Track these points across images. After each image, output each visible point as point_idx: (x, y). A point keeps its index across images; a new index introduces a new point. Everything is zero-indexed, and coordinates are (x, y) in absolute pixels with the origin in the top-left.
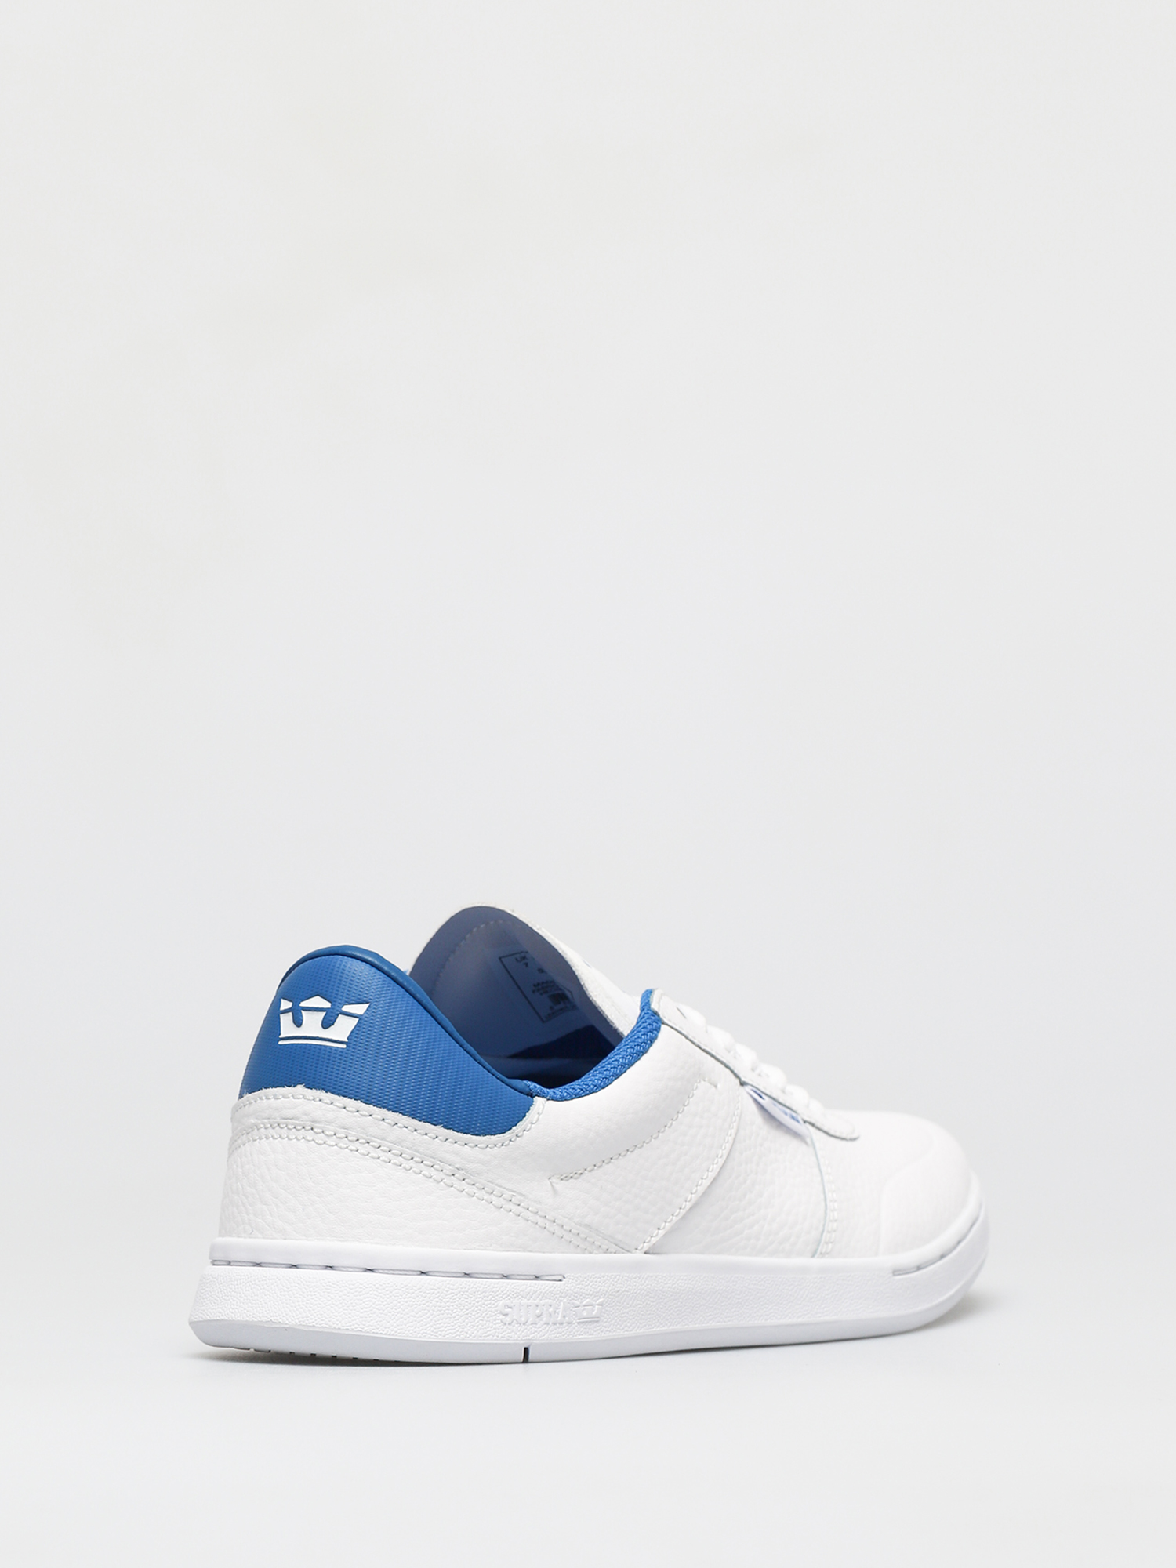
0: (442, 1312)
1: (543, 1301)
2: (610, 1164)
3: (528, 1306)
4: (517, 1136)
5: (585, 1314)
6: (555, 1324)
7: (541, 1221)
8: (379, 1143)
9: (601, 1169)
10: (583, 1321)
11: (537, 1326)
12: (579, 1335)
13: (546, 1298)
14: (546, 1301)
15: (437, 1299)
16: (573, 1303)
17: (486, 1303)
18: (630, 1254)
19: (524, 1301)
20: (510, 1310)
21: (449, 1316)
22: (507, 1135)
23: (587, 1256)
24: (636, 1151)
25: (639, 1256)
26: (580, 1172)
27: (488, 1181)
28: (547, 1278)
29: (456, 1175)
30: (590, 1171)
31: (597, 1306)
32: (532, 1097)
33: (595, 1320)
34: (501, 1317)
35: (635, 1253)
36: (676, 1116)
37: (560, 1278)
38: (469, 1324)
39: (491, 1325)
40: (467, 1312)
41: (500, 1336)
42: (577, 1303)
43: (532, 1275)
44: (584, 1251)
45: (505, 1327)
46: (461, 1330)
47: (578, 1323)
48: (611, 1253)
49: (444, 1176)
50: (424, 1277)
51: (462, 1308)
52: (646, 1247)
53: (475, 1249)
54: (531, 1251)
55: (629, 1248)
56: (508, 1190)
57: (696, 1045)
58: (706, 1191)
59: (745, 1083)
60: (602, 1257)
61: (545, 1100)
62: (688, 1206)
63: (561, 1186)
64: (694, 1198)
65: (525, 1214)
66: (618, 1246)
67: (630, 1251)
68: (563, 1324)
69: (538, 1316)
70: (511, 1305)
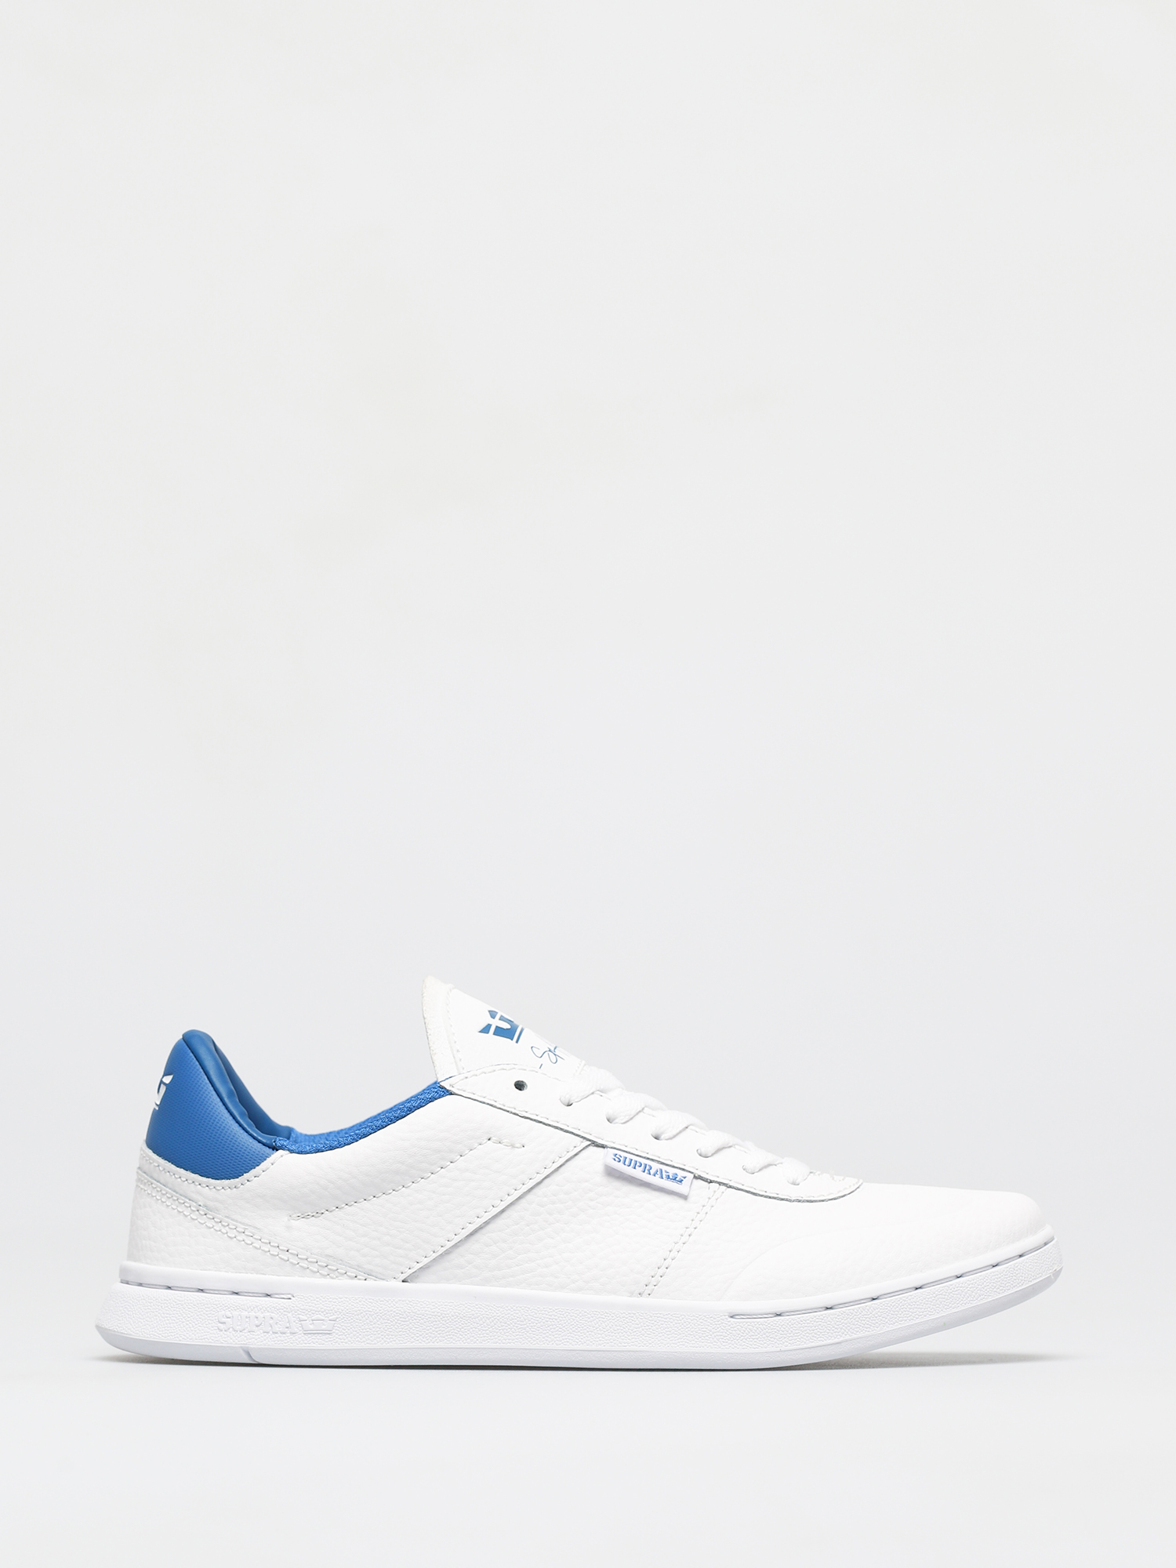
1: (265, 1314)
3: (247, 1317)
4: (248, 1180)
5: (312, 1327)
6: (274, 1333)
7: (275, 1251)
9: (342, 1210)
10: (307, 1333)
11: (255, 1334)
12: (304, 1343)
13: (269, 1312)
14: (268, 1314)
16: (299, 1319)
18: (384, 1282)
19: (245, 1313)
20: (229, 1319)
22: (238, 1180)
23: (327, 1281)
24: (382, 1197)
25: (396, 1284)
26: (321, 1212)
27: (226, 1217)
28: (277, 1296)
30: (331, 1212)
31: (328, 1321)
32: (275, 1150)
33: (328, 1333)
34: (219, 1325)
35: (391, 1281)
37: (290, 1296)
39: (208, 1330)
41: (215, 1339)
42: (305, 1318)
43: (262, 1293)
44: (324, 1276)
45: (221, 1333)
47: (305, 1334)
48: (359, 1279)
50: (167, 1291)
52: (403, 1277)
53: (210, 1270)
54: (263, 1274)
55: (383, 1277)
56: (243, 1224)
57: (508, 1112)
58: (472, 1234)
59: (603, 1146)
60: (345, 1282)
61: (288, 1152)
62: (449, 1245)
63: (301, 1223)
64: (457, 1239)
65: (257, 1244)
66: (369, 1275)
67: (383, 1280)
68: (284, 1333)
69: (257, 1326)
70: (231, 1315)
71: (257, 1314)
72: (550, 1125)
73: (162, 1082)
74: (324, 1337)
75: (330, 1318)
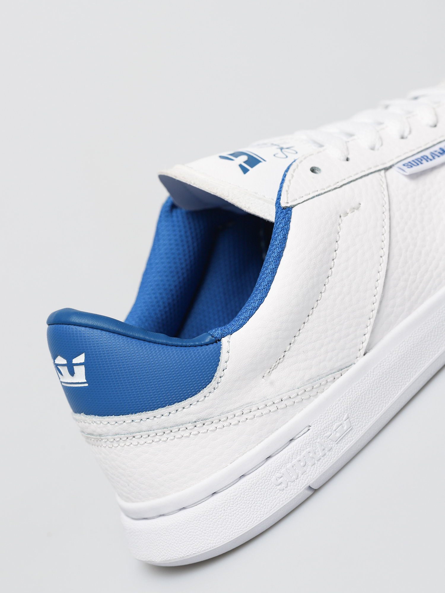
0: (237, 513)
1: (303, 454)
2: (300, 335)
3: (293, 467)
4: (220, 377)
5: (338, 435)
6: (318, 460)
7: (272, 408)
8: (140, 435)
10: (338, 441)
11: (307, 472)
12: (342, 449)
13: (303, 450)
14: (305, 452)
15: (229, 508)
16: (326, 437)
17: (263, 487)
18: (353, 366)
19: (289, 465)
20: (282, 479)
21: (243, 512)
22: (213, 383)
23: (321, 397)
24: (314, 312)
25: (362, 361)
26: (283, 356)
28: (298, 436)
29: (197, 426)
30: (289, 350)
31: (345, 422)
32: (220, 340)
33: (350, 429)
34: (279, 487)
35: (358, 361)
36: (333, 264)
37: (307, 429)
38: (259, 508)
39: (274, 497)
40: (253, 502)
41: (284, 499)
42: (329, 433)
43: (287, 443)
44: (316, 395)
45: (284, 491)
46: (255, 516)
47: (337, 444)
48: (338, 378)
49: (190, 431)
50: (216, 496)
51: (248, 502)
52: (362, 352)
53: (237, 458)
54: (277, 429)
55: (350, 364)
56: (237, 409)
57: (330, 191)
58: (384, 286)
59: (391, 167)
60: (333, 387)
61: (228, 336)
62: (376, 305)
63: (274, 375)
64: (378, 297)
65: (258, 413)
66: (341, 370)
67: (351, 365)
68: (325, 454)
69: (304, 466)
70: (281, 475)
71: (298, 458)
72: (357, 179)
73: (57, 365)
74: (349, 435)
75: (344, 419)
